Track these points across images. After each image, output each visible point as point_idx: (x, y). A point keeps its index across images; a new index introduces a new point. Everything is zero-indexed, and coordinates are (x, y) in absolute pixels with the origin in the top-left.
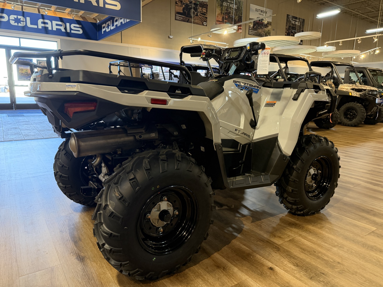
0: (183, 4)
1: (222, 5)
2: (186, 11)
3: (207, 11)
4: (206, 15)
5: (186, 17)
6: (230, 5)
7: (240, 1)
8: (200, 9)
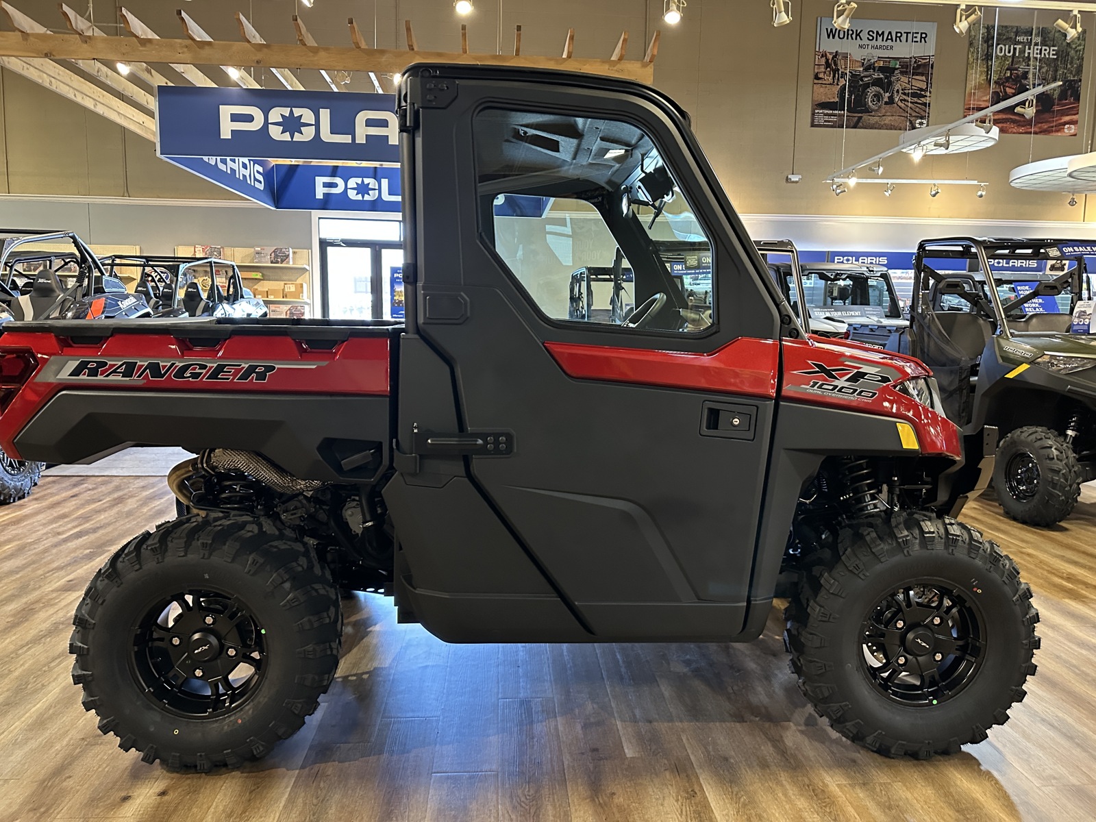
2: (850, 96)
3: (929, 83)
4: (925, 96)
5: (849, 114)
6: (1027, 51)
8: (901, 82)
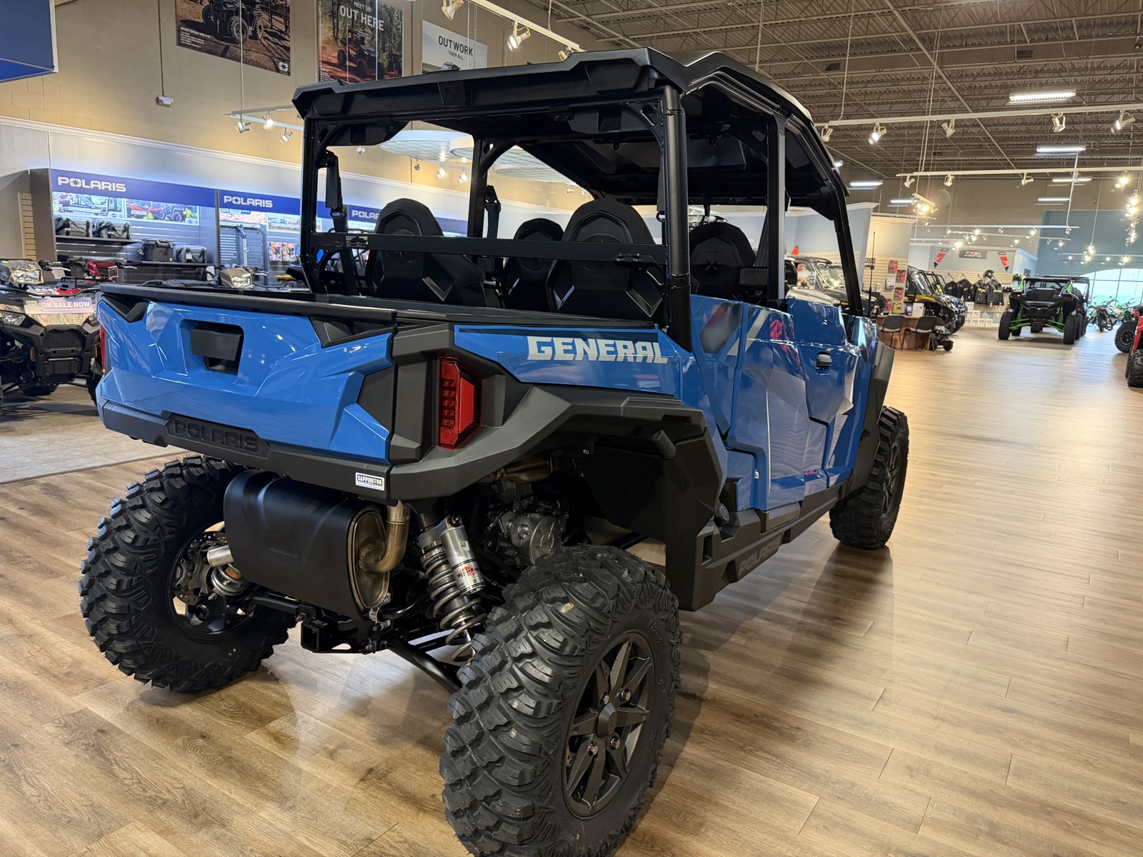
1: (334, 15)
2: (215, 19)
3: (287, 27)
4: (285, 39)
5: (216, 40)
6: (363, 18)
7: (393, 9)
8: (263, 19)
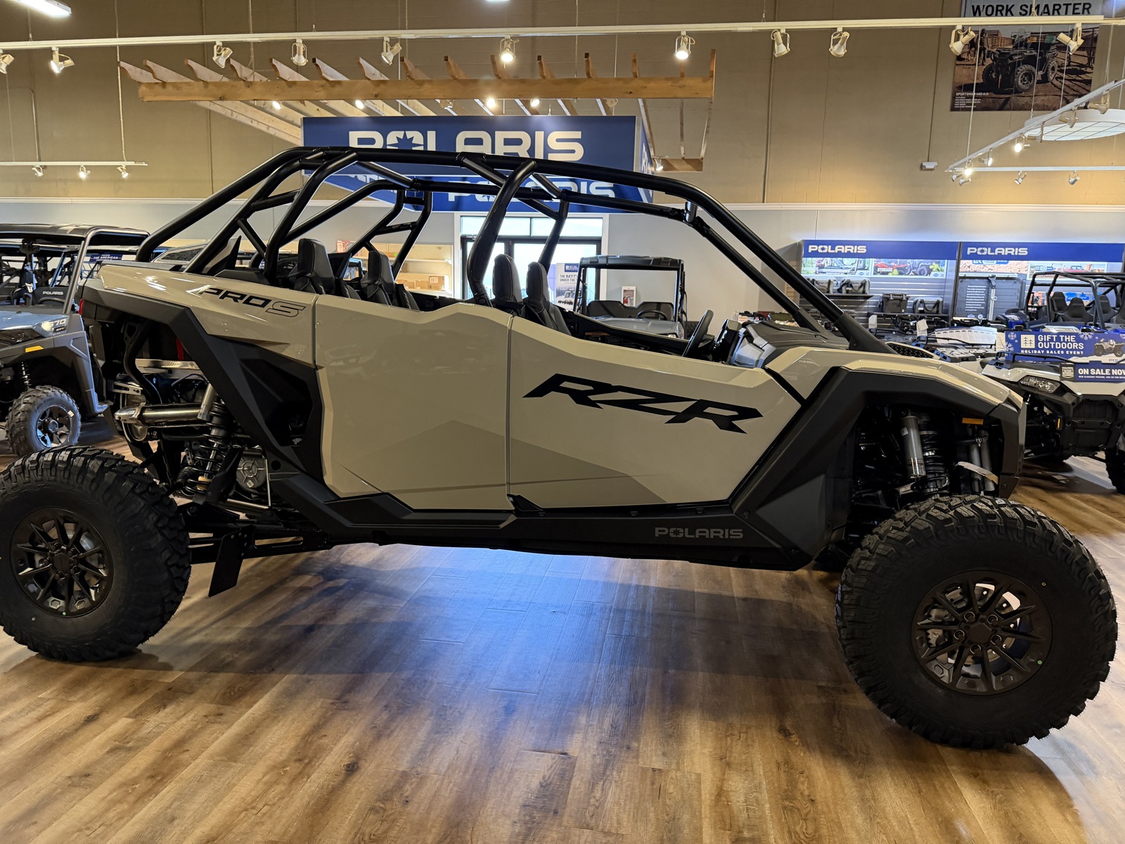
0: (988, 57)
2: (997, 76)
3: (1091, 59)
4: (1085, 73)
5: (994, 95)
8: (1057, 59)
